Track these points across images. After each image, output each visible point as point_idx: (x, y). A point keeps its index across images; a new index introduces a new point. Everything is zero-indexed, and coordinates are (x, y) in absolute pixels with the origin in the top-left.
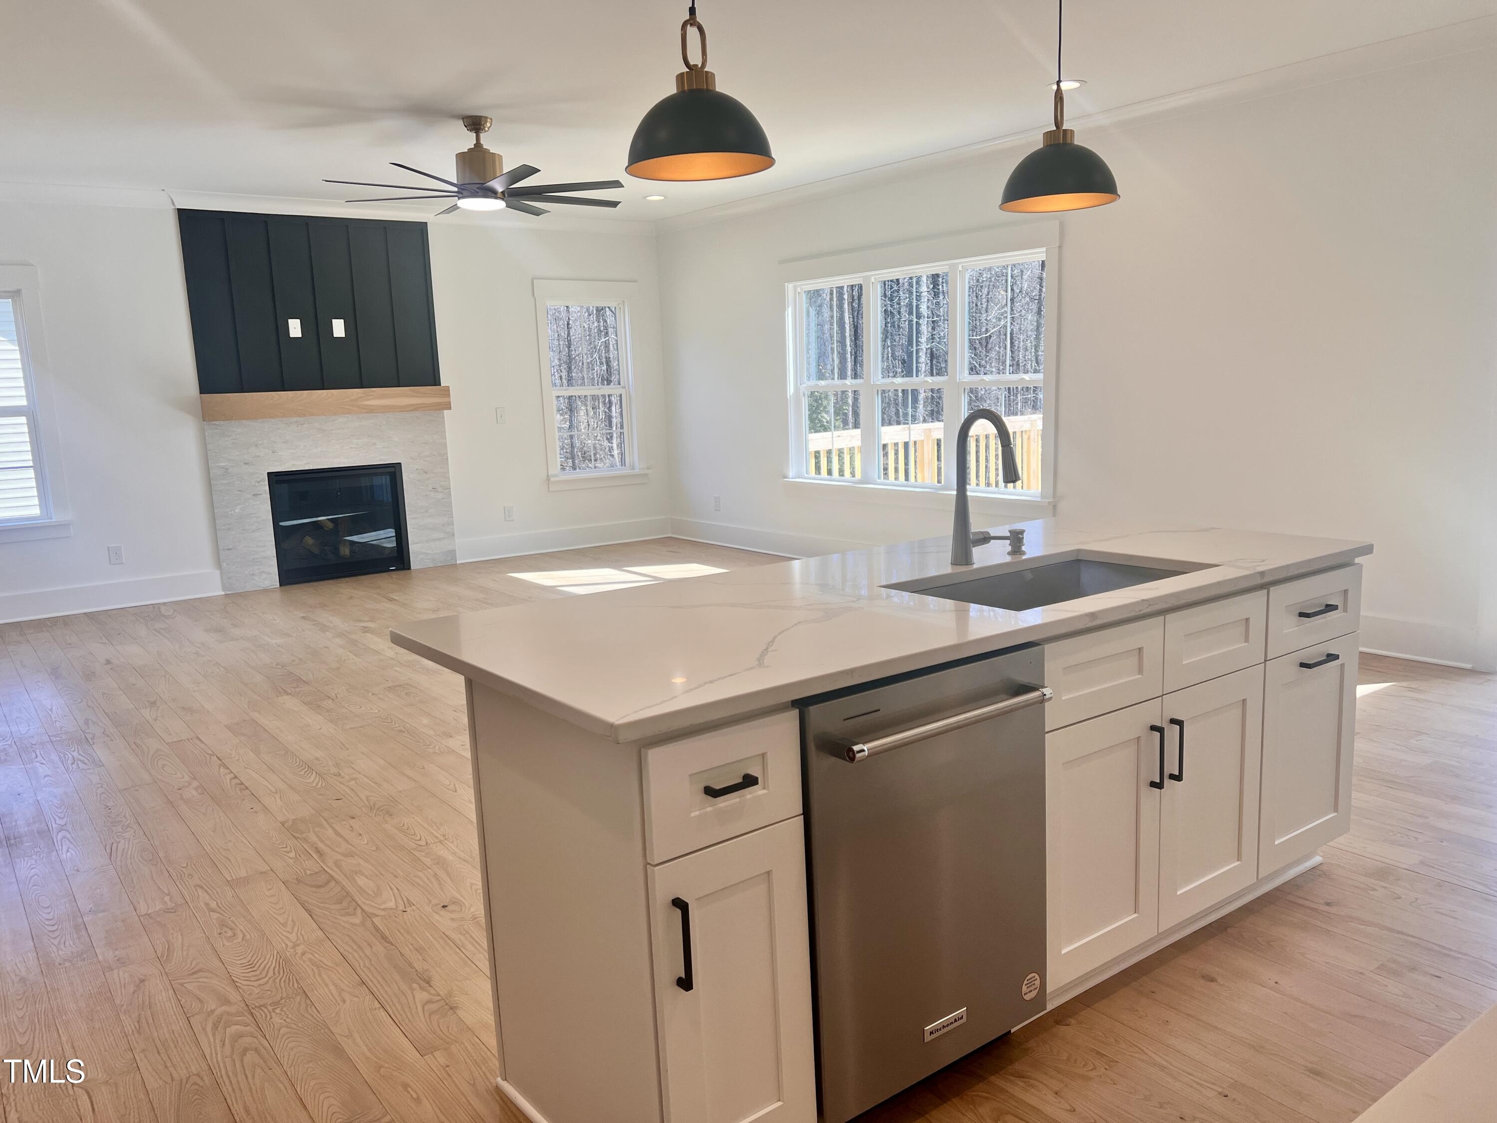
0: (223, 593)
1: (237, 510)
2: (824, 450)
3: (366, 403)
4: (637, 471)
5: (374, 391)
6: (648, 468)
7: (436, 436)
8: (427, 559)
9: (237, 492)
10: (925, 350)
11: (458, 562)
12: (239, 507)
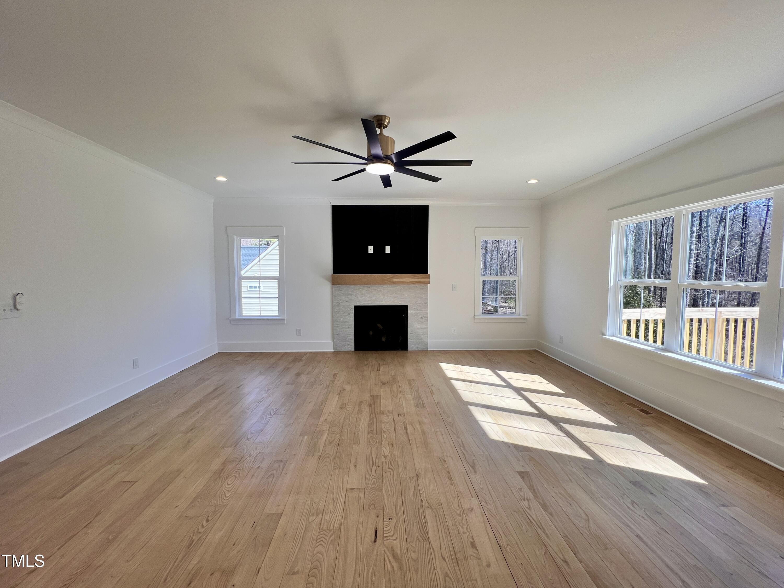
0: (333, 351)
1: (342, 319)
2: (634, 320)
3: (394, 280)
4: (521, 317)
5: (397, 276)
6: (527, 316)
7: (424, 295)
8: (415, 347)
9: (342, 312)
10: (693, 264)
11: (428, 350)
12: (342, 318)
